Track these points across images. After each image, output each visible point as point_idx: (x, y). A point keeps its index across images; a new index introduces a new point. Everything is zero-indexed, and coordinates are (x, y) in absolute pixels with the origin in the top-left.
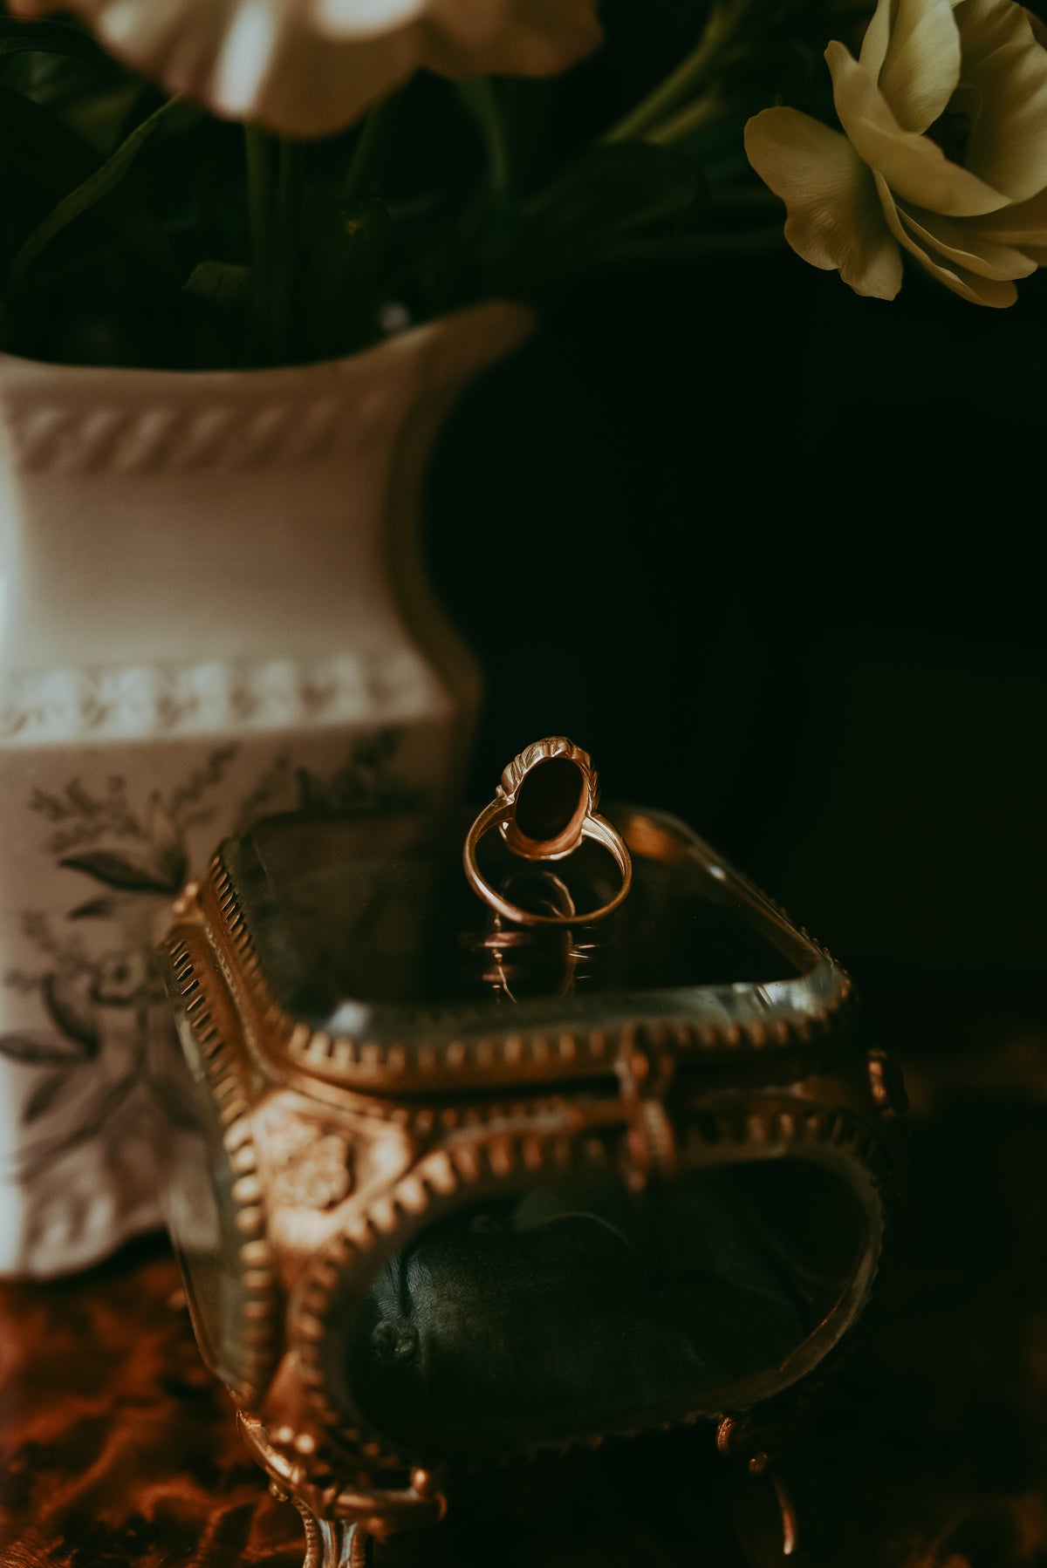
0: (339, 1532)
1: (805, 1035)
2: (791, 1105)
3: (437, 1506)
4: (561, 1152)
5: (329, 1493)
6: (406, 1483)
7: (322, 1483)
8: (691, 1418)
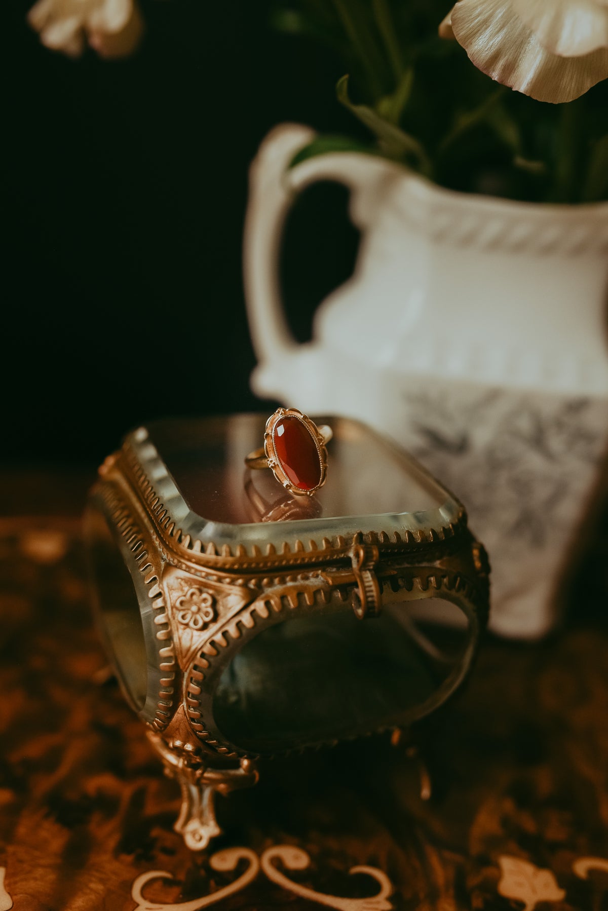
0: (201, 792)
1: (442, 537)
2: (434, 572)
3: (254, 777)
4: (322, 597)
5: (199, 772)
6: (238, 766)
7: (195, 767)
8: (381, 730)
